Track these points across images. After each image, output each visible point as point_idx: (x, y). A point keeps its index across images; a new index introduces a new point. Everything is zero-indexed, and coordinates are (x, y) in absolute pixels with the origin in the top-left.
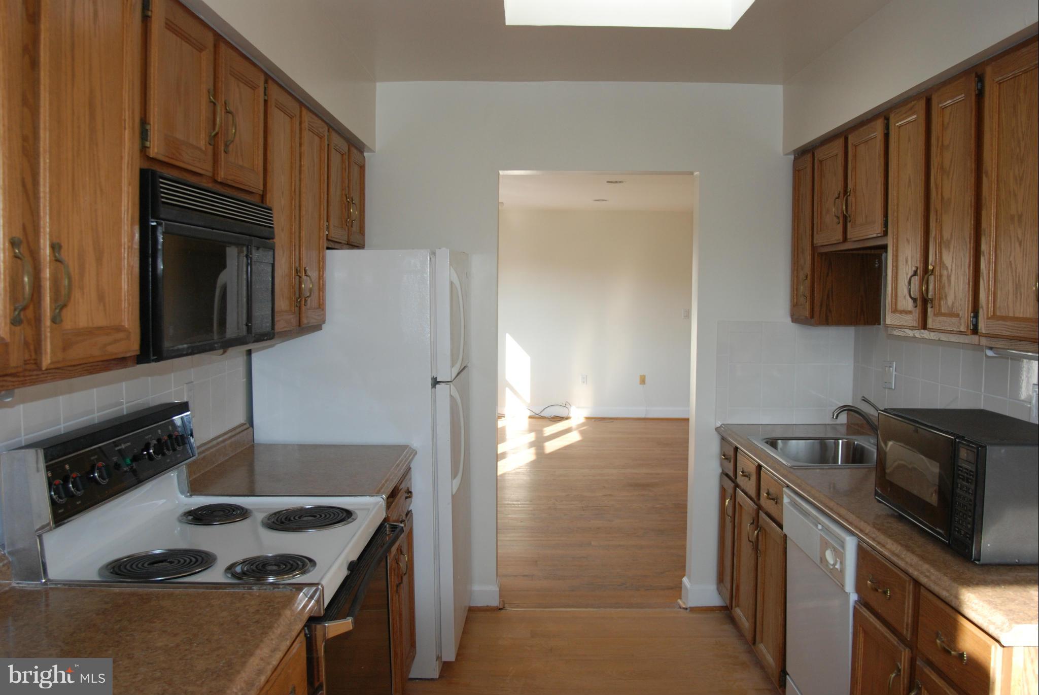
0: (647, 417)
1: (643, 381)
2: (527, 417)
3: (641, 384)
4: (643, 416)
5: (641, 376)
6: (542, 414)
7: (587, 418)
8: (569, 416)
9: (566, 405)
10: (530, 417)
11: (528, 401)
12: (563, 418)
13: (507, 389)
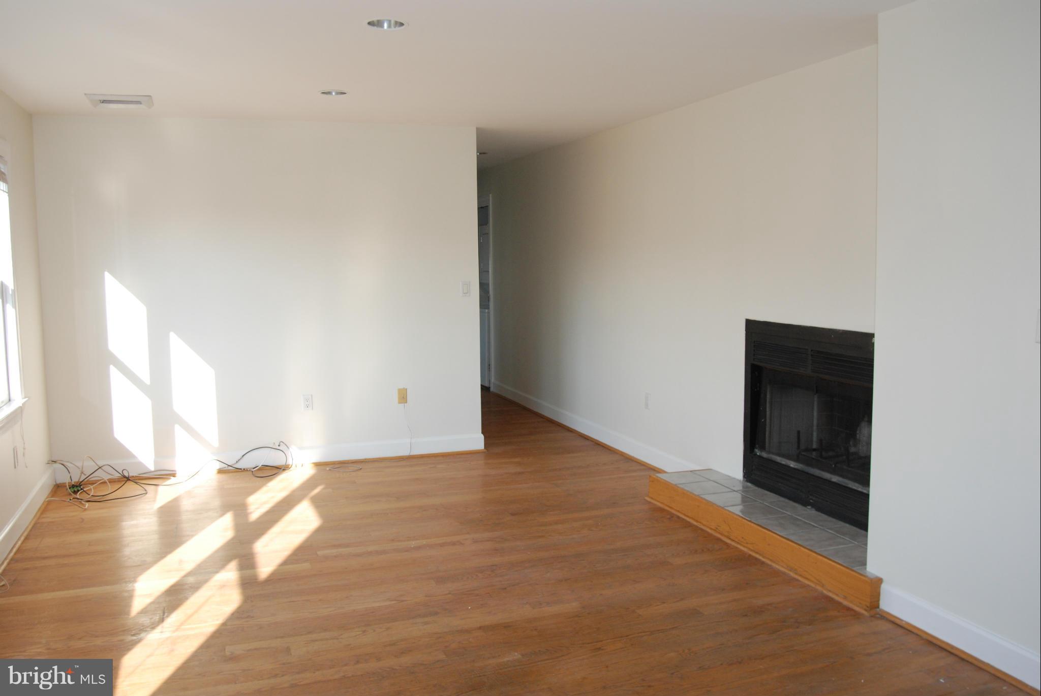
0: (412, 454)
1: (403, 397)
2: (216, 471)
3: (400, 403)
4: (405, 452)
5: (400, 391)
6: (238, 466)
7: (318, 465)
8: (287, 464)
9: (281, 446)
10: (220, 471)
11: (216, 443)
12: (277, 468)
13: (177, 427)
